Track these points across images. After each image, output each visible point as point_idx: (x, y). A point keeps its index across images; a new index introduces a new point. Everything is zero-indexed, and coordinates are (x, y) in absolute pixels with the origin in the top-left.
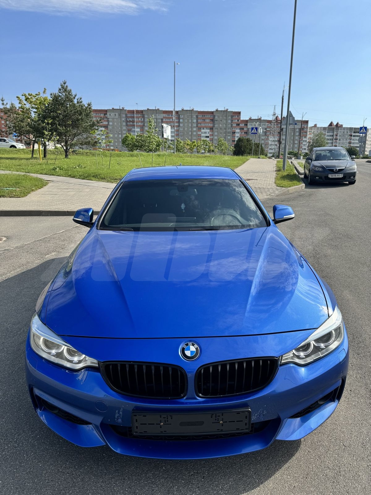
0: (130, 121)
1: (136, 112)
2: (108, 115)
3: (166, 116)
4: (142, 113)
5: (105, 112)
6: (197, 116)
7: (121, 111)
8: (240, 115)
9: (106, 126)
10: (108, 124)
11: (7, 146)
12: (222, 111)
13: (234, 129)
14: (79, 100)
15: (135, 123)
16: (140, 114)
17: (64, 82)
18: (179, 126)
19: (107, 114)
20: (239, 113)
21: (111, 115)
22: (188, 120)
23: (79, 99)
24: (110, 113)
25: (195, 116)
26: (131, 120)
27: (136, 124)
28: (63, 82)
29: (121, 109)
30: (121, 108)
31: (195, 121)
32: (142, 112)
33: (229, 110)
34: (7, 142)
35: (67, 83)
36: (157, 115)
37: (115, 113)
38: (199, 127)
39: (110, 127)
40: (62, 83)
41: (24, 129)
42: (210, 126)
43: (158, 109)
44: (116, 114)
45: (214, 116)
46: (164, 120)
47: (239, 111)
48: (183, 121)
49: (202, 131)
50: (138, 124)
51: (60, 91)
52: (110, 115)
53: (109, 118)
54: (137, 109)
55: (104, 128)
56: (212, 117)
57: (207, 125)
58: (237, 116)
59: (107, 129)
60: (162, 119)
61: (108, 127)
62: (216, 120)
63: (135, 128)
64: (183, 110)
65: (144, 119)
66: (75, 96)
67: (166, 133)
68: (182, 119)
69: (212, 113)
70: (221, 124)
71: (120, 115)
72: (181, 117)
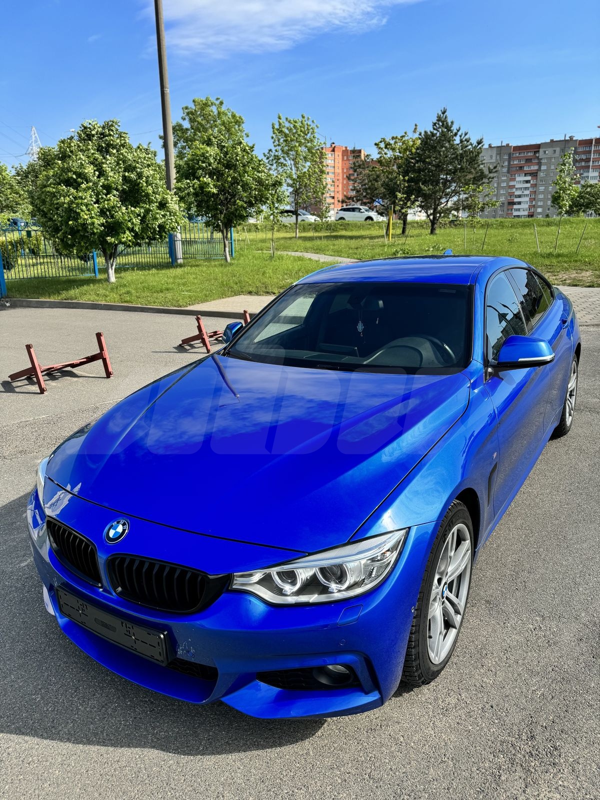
0: (582, 160)
1: (595, 142)
2: (541, 154)
5: (536, 148)
7: (567, 143)
9: (535, 173)
10: (539, 170)
11: (362, 218)
14: (464, 138)
15: (591, 162)
17: (443, 111)
19: (539, 151)
21: (547, 152)
23: (463, 135)
24: (545, 150)
26: (584, 157)
27: (593, 163)
28: (441, 111)
29: (568, 140)
30: (567, 138)
34: (362, 212)
35: (447, 111)
37: (554, 149)
39: (541, 174)
40: (440, 113)
41: (378, 192)
44: (555, 151)
50: (597, 164)
51: (435, 127)
52: (545, 153)
53: (541, 159)
55: (531, 176)
59: (535, 177)
61: (538, 174)
63: (589, 172)
66: (458, 131)
71: (563, 150)
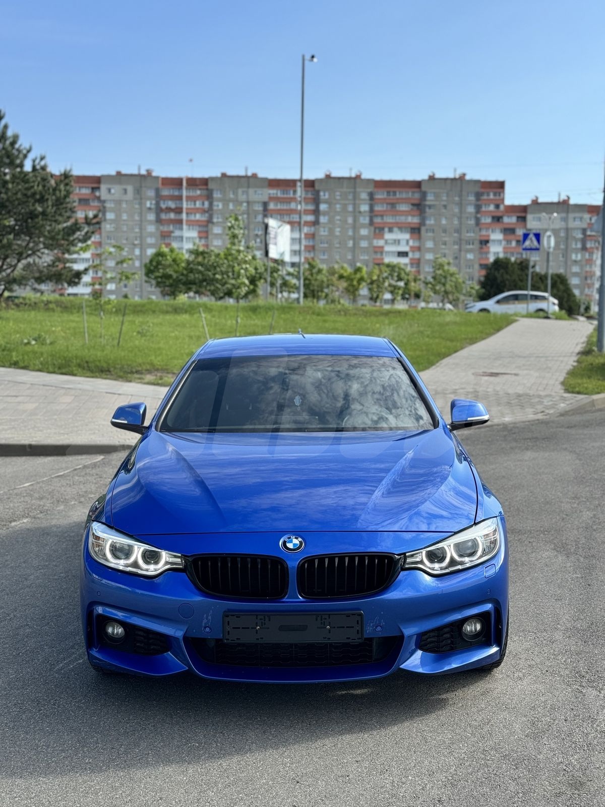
0: (169, 210)
2: (103, 193)
3: (277, 194)
4: (204, 187)
5: (94, 182)
6: (371, 196)
7: (143, 180)
8: (503, 192)
12: (446, 179)
13: (484, 233)
14: (39, 163)
15: (184, 214)
16: (200, 189)
18: (316, 223)
19: (99, 188)
20: (500, 186)
21: (113, 191)
22: (344, 207)
23: (38, 160)
24: (109, 186)
25: (364, 196)
26: (172, 205)
27: (187, 217)
29: (144, 175)
30: (143, 172)
31: (365, 208)
32: (205, 182)
33: (468, 178)
36: (251, 191)
37: (124, 187)
38: (377, 225)
39: (108, 227)
42: (409, 223)
43: (254, 176)
44: (126, 190)
45: (424, 195)
46: (272, 206)
47: (500, 179)
48: (330, 207)
49: (388, 236)
50: (193, 218)
52: (110, 192)
53: (104, 202)
54: (190, 176)
56: (417, 195)
57: (402, 219)
58: (495, 194)
60: (265, 204)
61: (102, 226)
62: (430, 207)
63: (182, 229)
64: (328, 177)
65: (211, 204)
66: (29, 151)
67: (276, 244)
68: (326, 202)
69: (417, 185)
70: (446, 218)
71: (138, 191)
72: (324, 196)
